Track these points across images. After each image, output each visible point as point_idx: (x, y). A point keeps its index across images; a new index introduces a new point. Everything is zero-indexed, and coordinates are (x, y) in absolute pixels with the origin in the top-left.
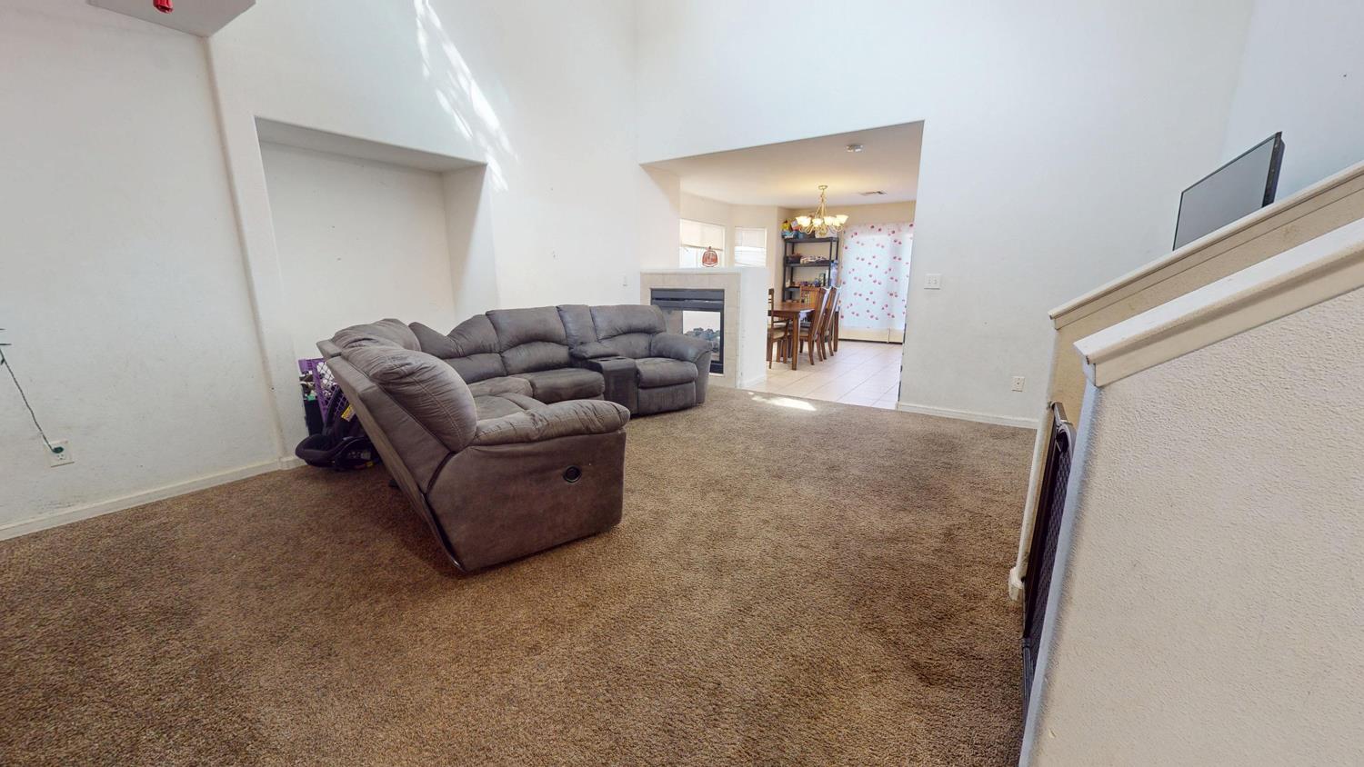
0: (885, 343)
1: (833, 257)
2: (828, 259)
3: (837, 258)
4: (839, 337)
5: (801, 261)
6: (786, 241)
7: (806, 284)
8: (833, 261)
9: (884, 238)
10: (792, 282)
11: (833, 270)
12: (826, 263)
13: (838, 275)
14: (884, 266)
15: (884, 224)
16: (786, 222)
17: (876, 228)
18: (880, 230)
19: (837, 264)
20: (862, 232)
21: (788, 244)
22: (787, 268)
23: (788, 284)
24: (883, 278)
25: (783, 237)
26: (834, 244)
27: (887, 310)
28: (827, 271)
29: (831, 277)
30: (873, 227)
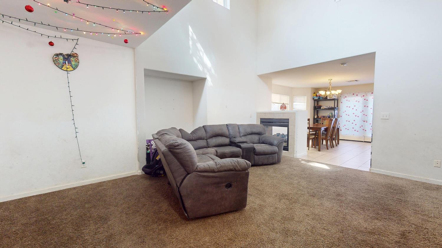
0: (362, 142)
1: (336, 106)
2: (333, 107)
3: (337, 107)
4: (340, 138)
5: (322, 108)
6: (315, 100)
7: (324, 117)
8: (336, 108)
9: (359, 98)
10: (318, 116)
11: (336, 111)
12: (333, 109)
13: (338, 113)
14: (360, 109)
15: (359, 93)
16: (315, 93)
17: (355, 95)
18: (357, 95)
19: (338, 109)
20: (349, 96)
21: (315, 101)
22: (315, 111)
23: (316, 117)
24: (360, 115)
25: (313, 99)
26: (336, 101)
27: (362, 128)
28: (333, 112)
29: (335, 114)
30: (353, 94)
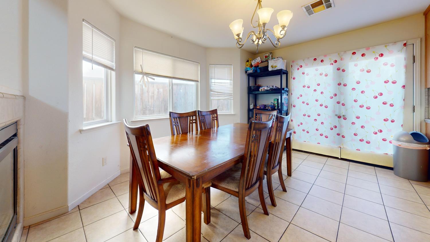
0: (337, 158)
1: (284, 85)
2: (280, 87)
3: (287, 87)
4: (292, 148)
5: (260, 89)
6: (249, 75)
7: (265, 106)
8: (283, 89)
9: (328, 68)
10: (255, 105)
11: (284, 96)
12: (278, 91)
13: (288, 100)
14: (330, 91)
15: (325, 56)
16: (248, 61)
17: (319, 60)
18: (322, 61)
19: (287, 91)
20: (307, 65)
21: (250, 78)
22: (250, 95)
23: (252, 107)
24: (331, 103)
25: (246, 72)
26: (284, 77)
27: (336, 131)
28: (280, 97)
29: (283, 101)
30: (315, 59)
